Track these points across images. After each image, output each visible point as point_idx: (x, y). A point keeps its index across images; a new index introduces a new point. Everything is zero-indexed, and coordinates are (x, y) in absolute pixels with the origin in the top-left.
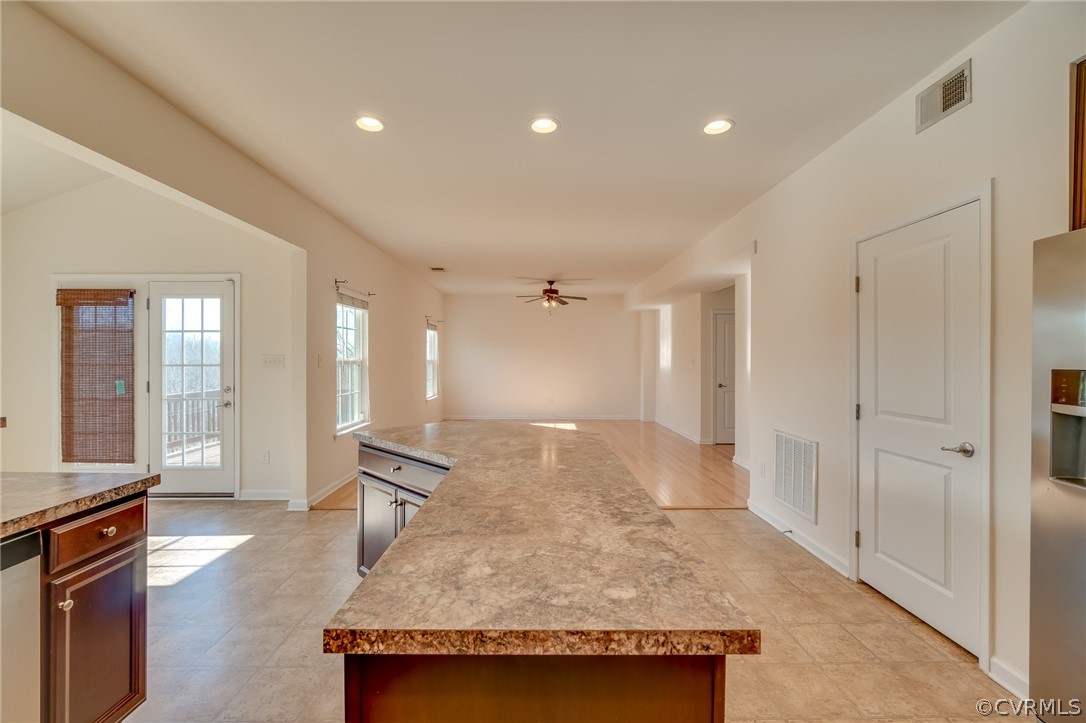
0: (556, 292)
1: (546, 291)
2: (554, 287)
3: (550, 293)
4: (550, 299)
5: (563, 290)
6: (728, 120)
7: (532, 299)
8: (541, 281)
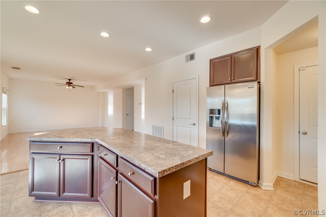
0: (72, 83)
1: (67, 83)
2: (71, 81)
3: (69, 84)
4: (69, 85)
5: (74, 83)
6: (151, 49)
7: (60, 85)
8: (66, 79)
